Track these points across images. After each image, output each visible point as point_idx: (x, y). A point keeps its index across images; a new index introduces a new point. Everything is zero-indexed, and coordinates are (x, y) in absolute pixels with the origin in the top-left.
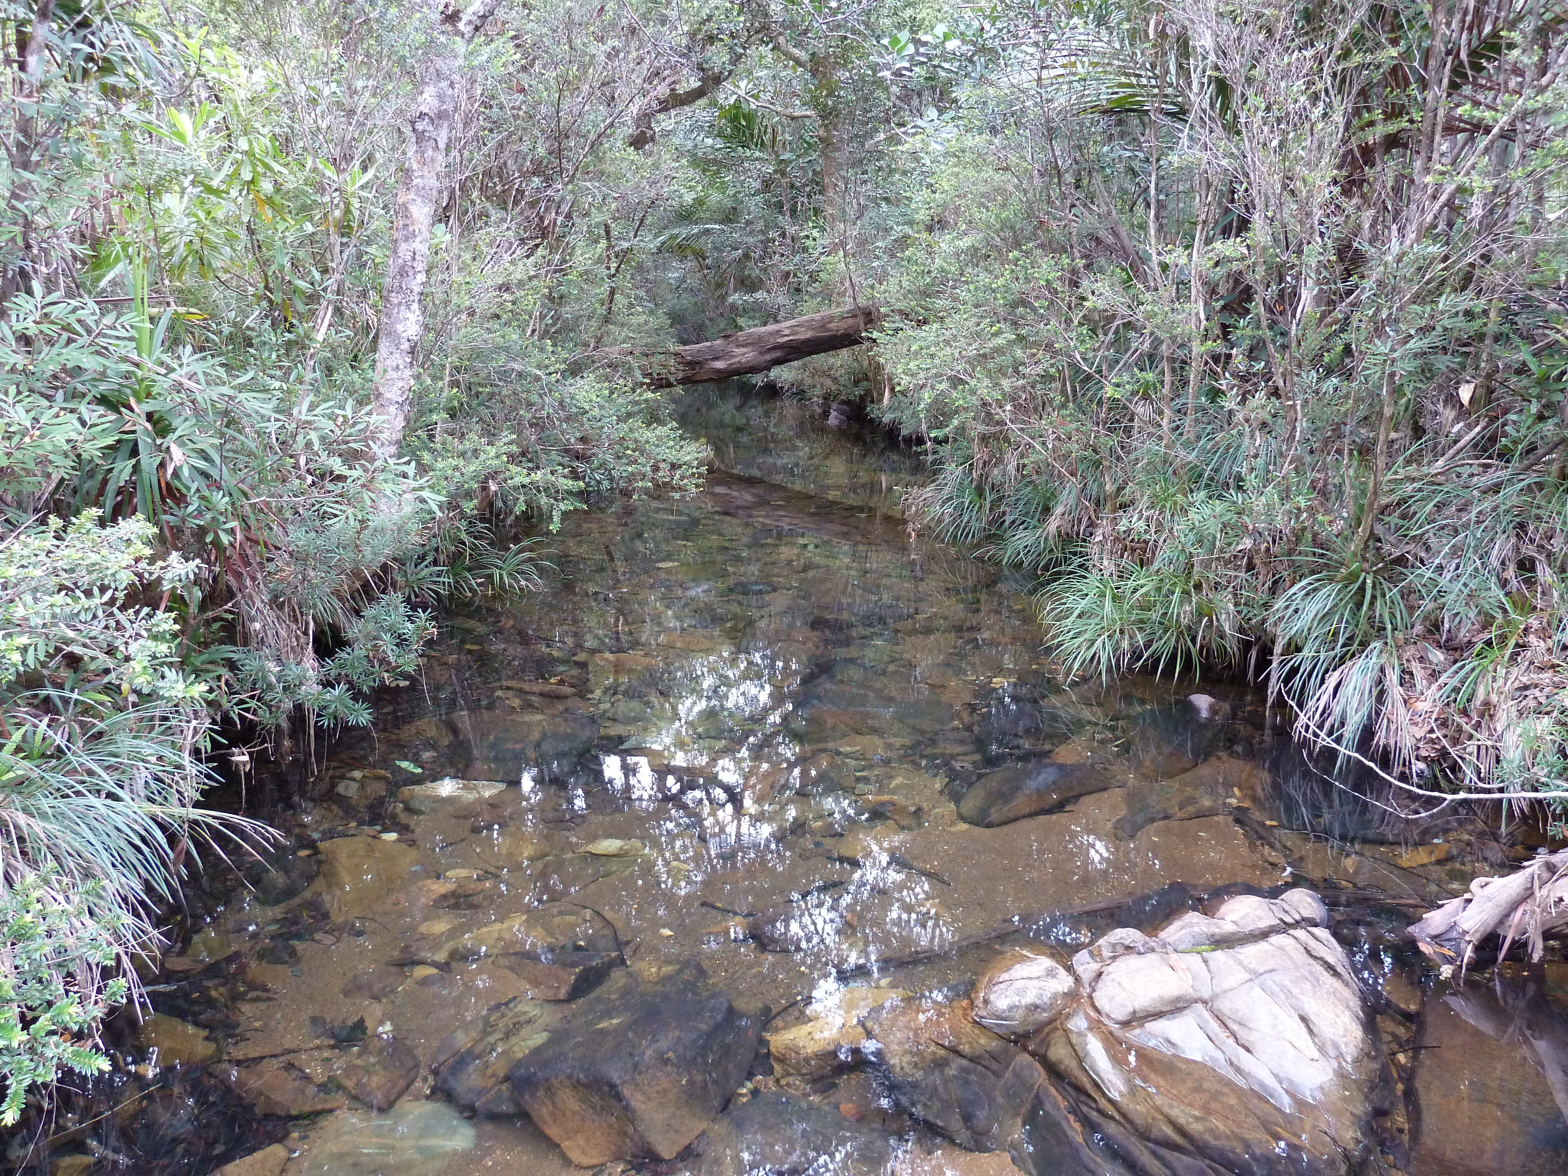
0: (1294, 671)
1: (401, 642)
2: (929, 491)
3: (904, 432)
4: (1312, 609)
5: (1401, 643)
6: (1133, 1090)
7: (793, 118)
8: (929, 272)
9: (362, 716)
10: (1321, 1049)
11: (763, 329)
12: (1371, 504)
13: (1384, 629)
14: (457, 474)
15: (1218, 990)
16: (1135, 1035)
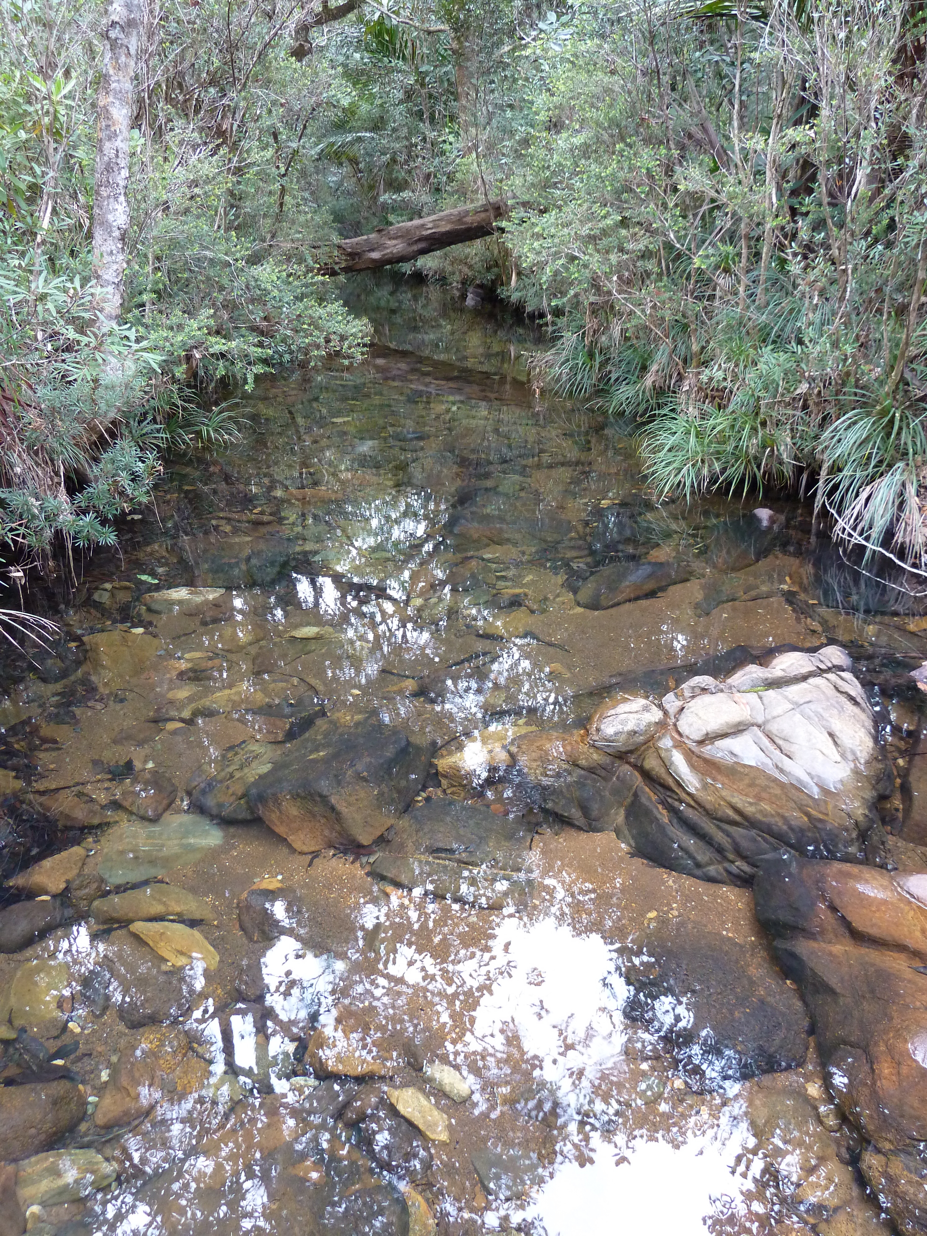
0: (836, 487)
1: (135, 478)
2: (549, 355)
3: (529, 309)
4: (852, 437)
5: (919, 464)
6: (705, 786)
7: (429, 33)
8: (549, 167)
9: (109, 538)
10: (843, 756)
11: (410, 224)
12: (903, 354)
13: (907, 454)
14: (167, 344)
15: (769, 717)
16: (708, 750)
